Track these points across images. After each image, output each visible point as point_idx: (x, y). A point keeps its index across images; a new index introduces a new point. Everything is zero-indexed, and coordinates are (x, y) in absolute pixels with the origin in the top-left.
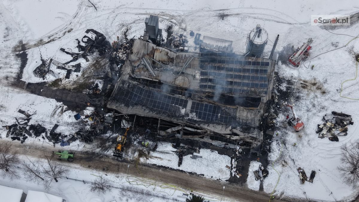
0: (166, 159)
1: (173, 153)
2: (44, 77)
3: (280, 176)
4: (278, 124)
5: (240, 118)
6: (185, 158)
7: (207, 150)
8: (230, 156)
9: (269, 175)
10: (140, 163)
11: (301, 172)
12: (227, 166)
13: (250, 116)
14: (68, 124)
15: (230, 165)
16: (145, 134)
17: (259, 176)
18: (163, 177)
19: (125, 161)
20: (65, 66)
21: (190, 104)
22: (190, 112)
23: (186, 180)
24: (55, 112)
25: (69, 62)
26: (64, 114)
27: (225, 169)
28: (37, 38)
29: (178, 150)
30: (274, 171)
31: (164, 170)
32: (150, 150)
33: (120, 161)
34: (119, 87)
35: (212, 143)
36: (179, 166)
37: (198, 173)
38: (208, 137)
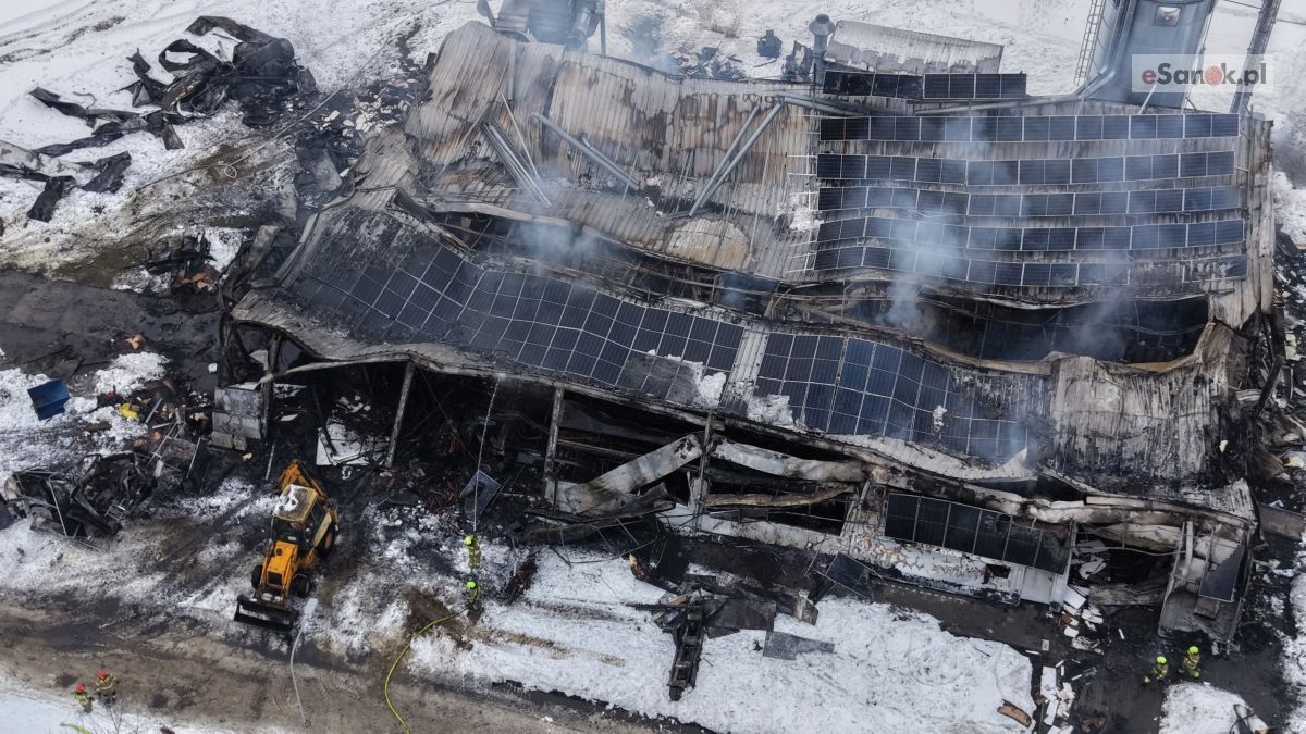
0: (591, 654)
1: (640, 616)
5: (1073, 432)
6: (713, 647)
7: (866, 607)
8: (1022, 650)
10: (414, 671)
12: (1009, 708)
13: (1140, 411)
15: (1028, 707)
16: (461, 503)
19: (314, 655)
20: (38, 162)
21: (753, 347)
22: (756, 393)
25: (67, 148)
29: (673, 599)
32: (491, 594)
33: (277, 655)
35: (899, 567)
36: (675, 695)
38: (873, 519)
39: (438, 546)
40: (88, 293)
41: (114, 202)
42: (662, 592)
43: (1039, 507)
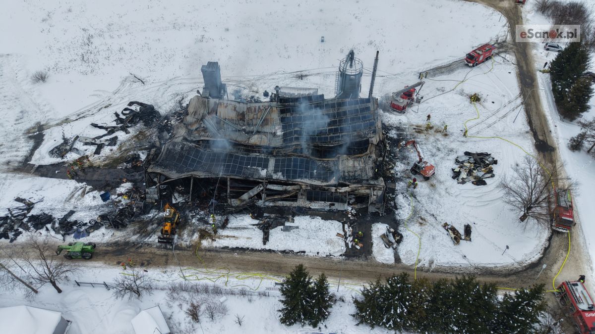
0: (244, 237)
1: (254, 227)
2: (62, 157)
3: (420, 239)
4: (399, 174)
5: (344, 172)
6: (272, 232)
7: (305, 217)
8: (340, 221)
9: (405, 239)
10: (203, 248)
11: (451, 229)
12: (338, 235)
13: (358, 165)
14: (90, 208)
15: (343, 233)
16: (209, 207)
17: (390, 242)
18: (240, 264)
19: (178, 248)
20: (95, 141)
21: (272, 163)
22: (274, 173)
23: (277, 263)
24: (73, 196)
25: (102, 137)
26: (86, 196)
27: (335, 238)
28: (62, 116)
29: (261, 222)
30: (410, 233)
31: (242, 253)
32: (219, 227)
33: (170, 249)
34: (168, 149)
35: (311, 207)
36: (265, 243)
37: (296, 250)
38: (304, 197)
39: (204, 218)
40: (111, 170)
41: (115, 148)
42: (259, 221)
43: (339, 189)
